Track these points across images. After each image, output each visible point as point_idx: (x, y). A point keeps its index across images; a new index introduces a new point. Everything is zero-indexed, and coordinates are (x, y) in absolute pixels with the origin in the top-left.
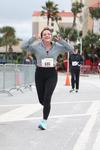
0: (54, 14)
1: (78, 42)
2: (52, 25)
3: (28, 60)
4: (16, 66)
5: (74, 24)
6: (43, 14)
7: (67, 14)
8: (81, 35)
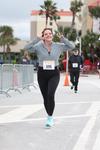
0: (53, 13)
1: (77, 42)
2: (51, 24)
3: (24, 60)
4: (14, 66)
5: (73, 23)
6: (41, 13)
7: (66, 14)
8: (80, 34)
